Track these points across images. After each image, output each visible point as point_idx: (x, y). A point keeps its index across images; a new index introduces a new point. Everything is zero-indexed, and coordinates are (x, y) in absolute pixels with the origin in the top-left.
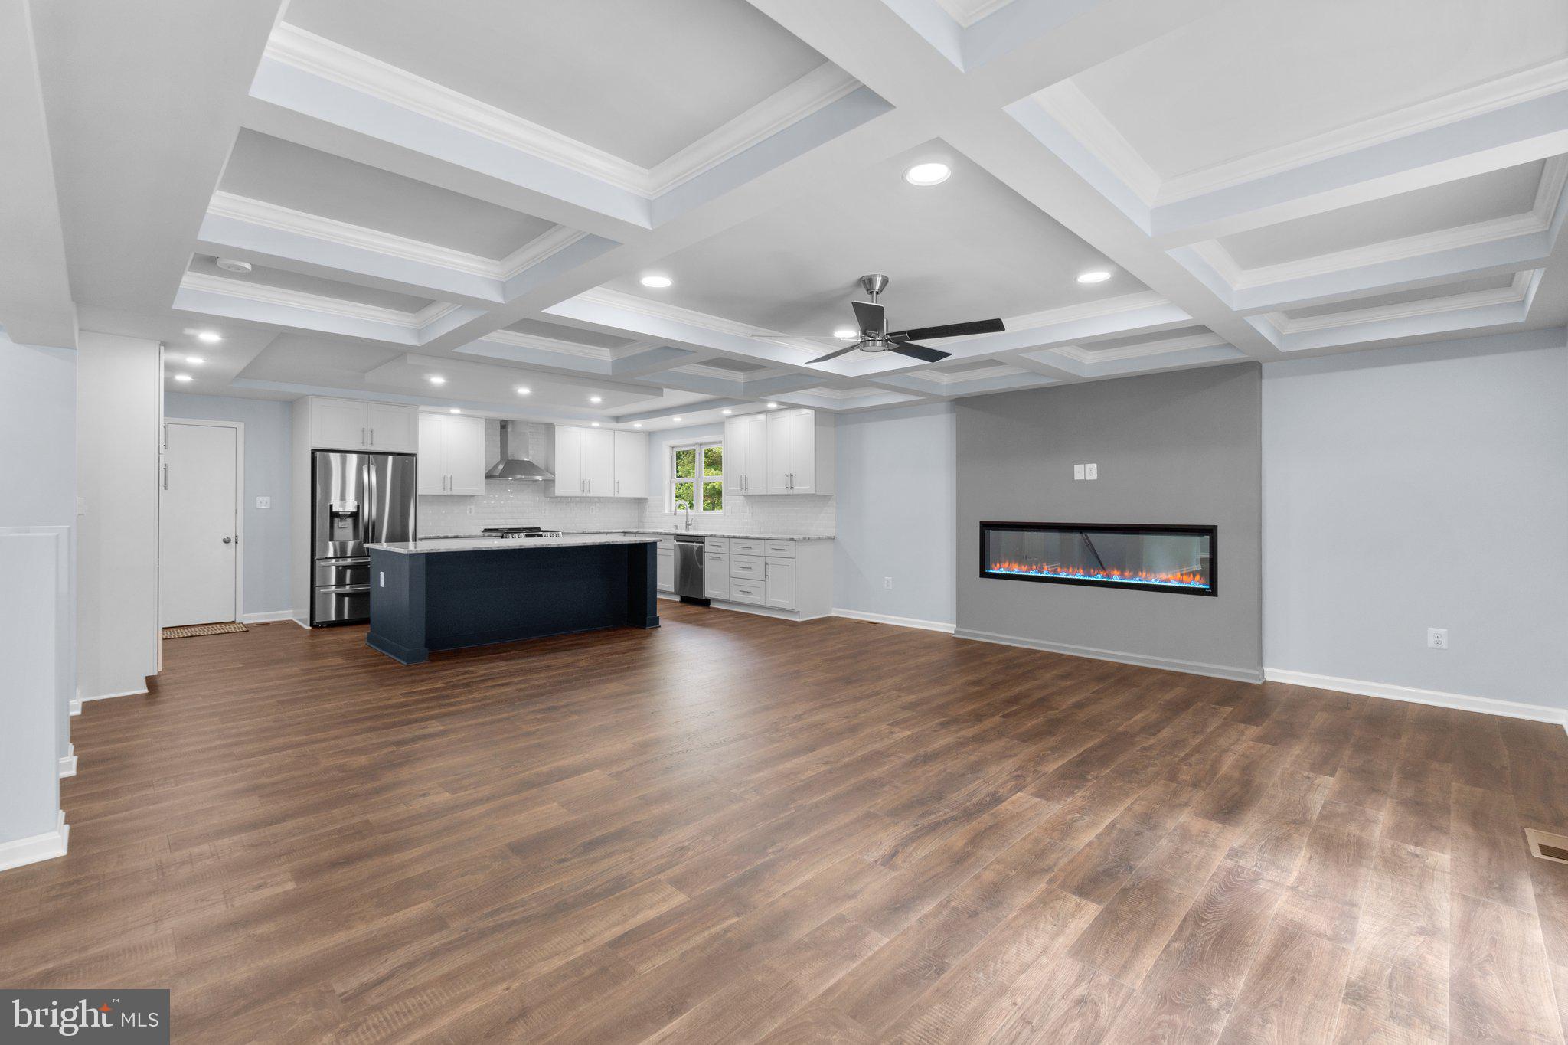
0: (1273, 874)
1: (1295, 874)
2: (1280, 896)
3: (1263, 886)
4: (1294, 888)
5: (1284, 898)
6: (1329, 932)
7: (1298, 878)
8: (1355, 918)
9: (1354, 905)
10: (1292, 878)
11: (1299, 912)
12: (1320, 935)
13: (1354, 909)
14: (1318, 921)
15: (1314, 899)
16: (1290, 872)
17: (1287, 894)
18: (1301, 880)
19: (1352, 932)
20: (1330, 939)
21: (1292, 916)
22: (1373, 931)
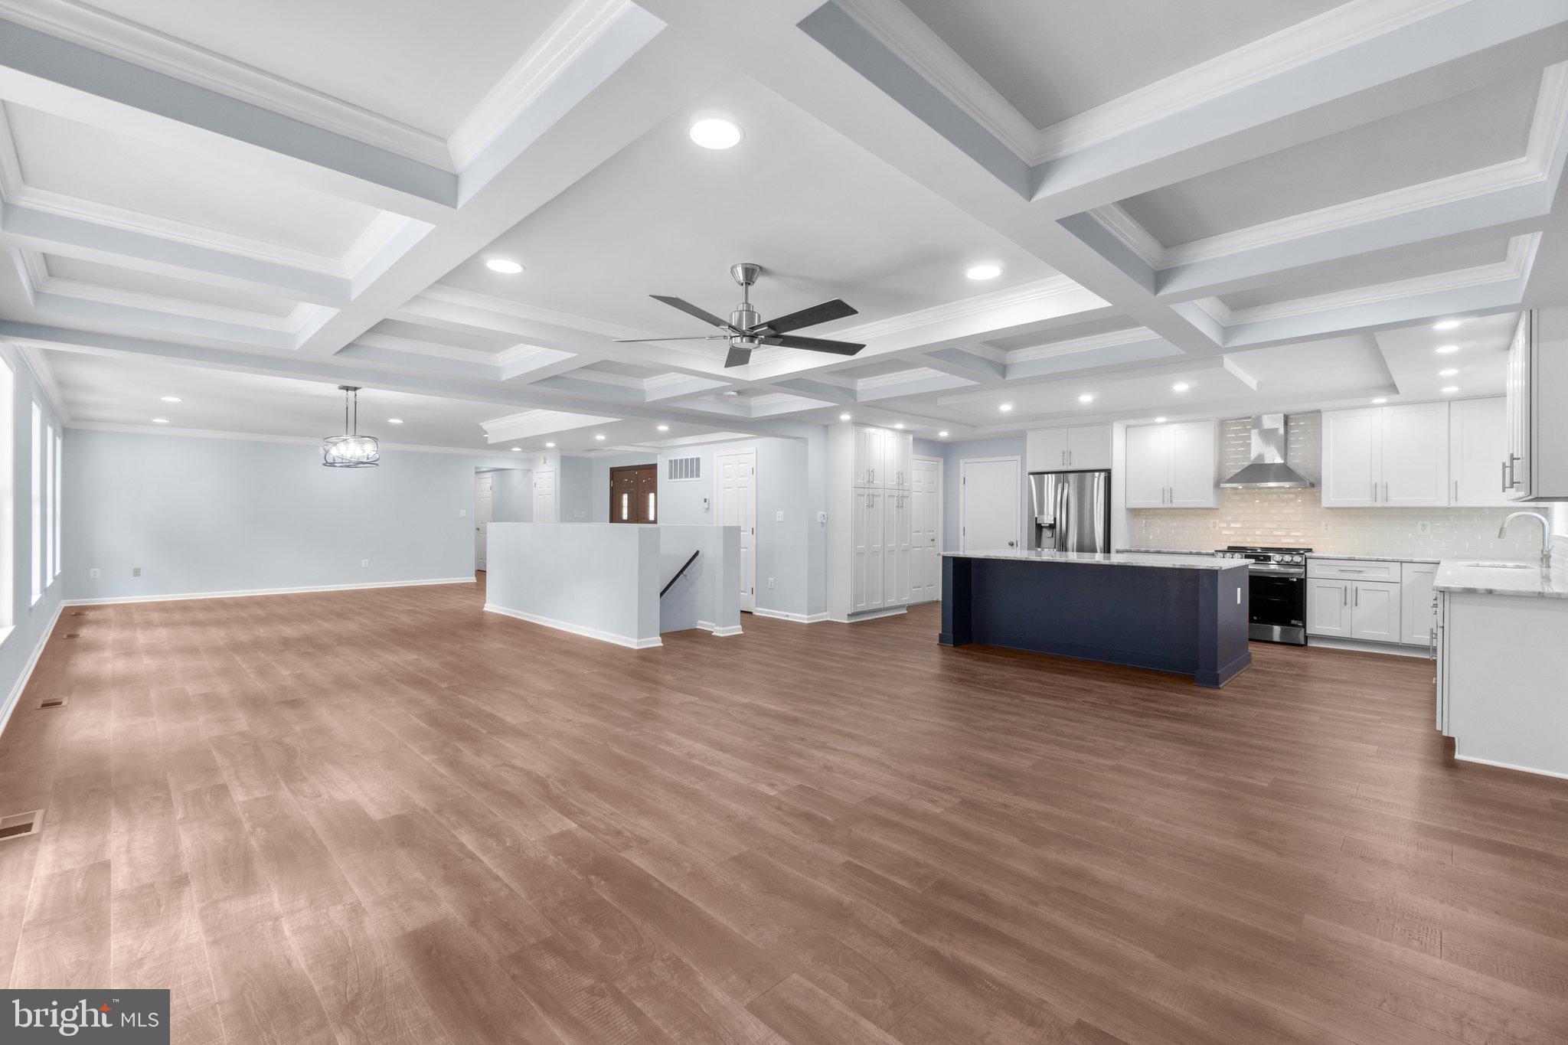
0: (306, 918)
1: (287, 933)
2: (281, 905)
3: (302, 902)
4: (276, 919)
5: (277, 905)
6: (221, 905)
7: (282, 932)
8: (206, 932)
9: (215, 942)
10: (286, 927)
11: (255, 902)
12: (225, 899)
13: (211, 939)
14: (236, 907)
15: (251, 923)
16: (295, 932)
17: (277, 910)
18: (277, 931)
19: (203, 918)
20: (217, 901)
21: (258, 897)
22: (186, 931)
